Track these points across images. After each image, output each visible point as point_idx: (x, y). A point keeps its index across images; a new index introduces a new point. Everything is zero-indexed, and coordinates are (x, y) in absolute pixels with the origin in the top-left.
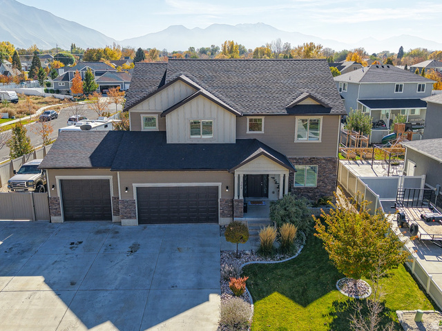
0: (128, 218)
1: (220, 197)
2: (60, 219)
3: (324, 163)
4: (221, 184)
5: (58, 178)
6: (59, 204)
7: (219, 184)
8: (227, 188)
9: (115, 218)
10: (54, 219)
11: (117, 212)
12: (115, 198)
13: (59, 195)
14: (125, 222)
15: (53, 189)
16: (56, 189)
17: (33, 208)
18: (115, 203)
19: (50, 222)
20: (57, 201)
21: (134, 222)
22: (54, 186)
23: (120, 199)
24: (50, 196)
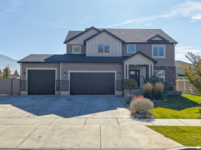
0: (64, 91)
1: (116, 79)
2: (26, 93)
3: (168, 69)
4: (116, 71)
5: (27, 69)
6: (26, 84)
7: (115, 72)
8: (120, 74)
9: (56, 92)
10: (22, 92)
11: (59, 89)
12: (57, 81)
13: (27, 79)
14: (63, 93)
15: (24, 75)
16: (25, 75)
17: (11, 87)
18: (58, 84)
19: (20, 95)
20: (25, 82)
21: (68, 93)
22: (24, 74)
23: (61, 79)
24: (21, 79)
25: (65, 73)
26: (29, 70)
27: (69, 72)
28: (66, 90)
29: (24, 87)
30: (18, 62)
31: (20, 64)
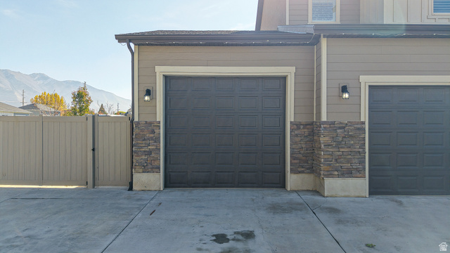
0: (342, 175)
2: (158, 179)
5: (161, 70)
6: (158, 138)
9: (292, 180)
10: (140, 179)
12: (297, 125)
13: (160, 115)
14: (335, 186)
15: (147, 98)
16: (153, 99)
17: (90, 154)
18: (297, 139)
19: (131, 189)
20: (153, 132)
21: (360, 185)
22: (148, 93)
23: (324, 118)
24: (136, 119)
25: (344, 89)
26: (168, 79)
27: (367, 80)
28: (349, 173)
29: (149, 153)
30: (121, 38)
31: (129, 47)
